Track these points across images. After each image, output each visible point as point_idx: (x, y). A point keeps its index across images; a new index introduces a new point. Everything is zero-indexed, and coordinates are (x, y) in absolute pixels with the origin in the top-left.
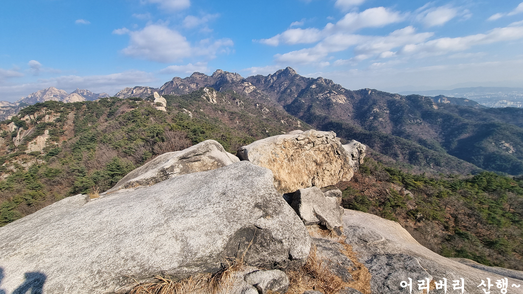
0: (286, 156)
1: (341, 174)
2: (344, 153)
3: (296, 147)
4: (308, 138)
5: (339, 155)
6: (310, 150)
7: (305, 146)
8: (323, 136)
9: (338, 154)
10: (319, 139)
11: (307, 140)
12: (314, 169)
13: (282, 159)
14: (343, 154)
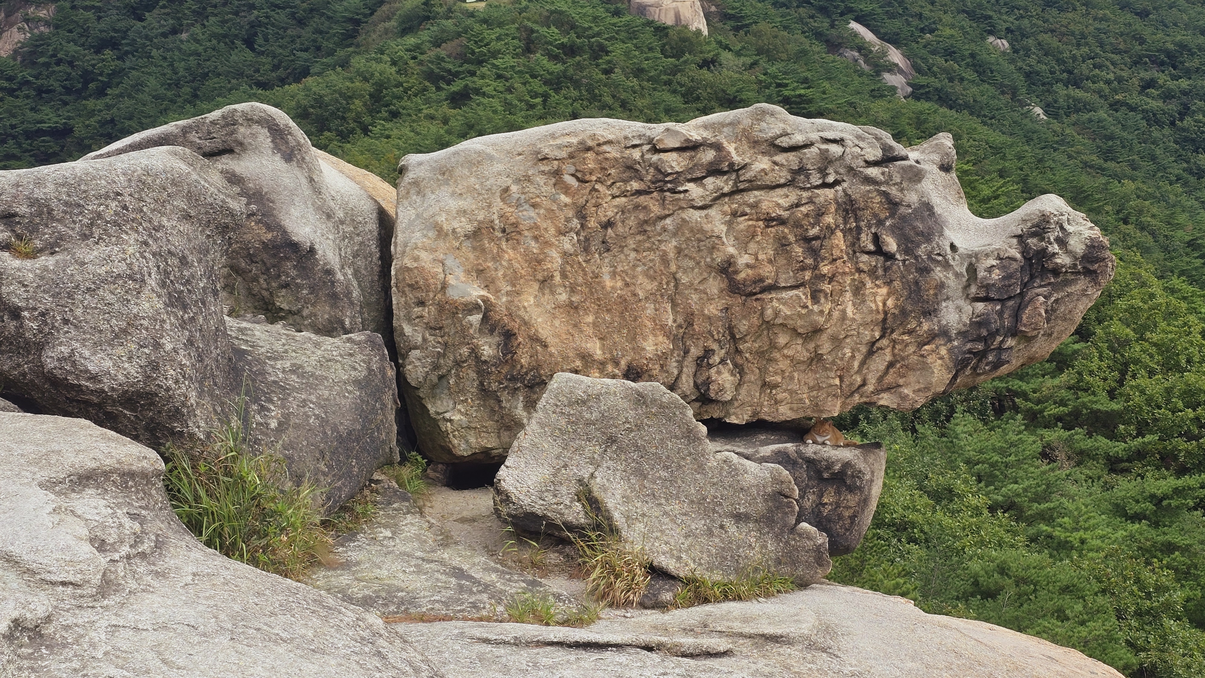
0: (576, 223)
1: (879, 363)
2: (922, 251)
3: (635, 185)
4: (718, 147)
5: (889, 257)
6: (712, 212)
7: (690, 186)
8: (808, 145)
9: (879, 251)
10: (780, 158)
11: (709, 155)
12: (713, 309)
13: (552, 231)
14: (916, 258)
